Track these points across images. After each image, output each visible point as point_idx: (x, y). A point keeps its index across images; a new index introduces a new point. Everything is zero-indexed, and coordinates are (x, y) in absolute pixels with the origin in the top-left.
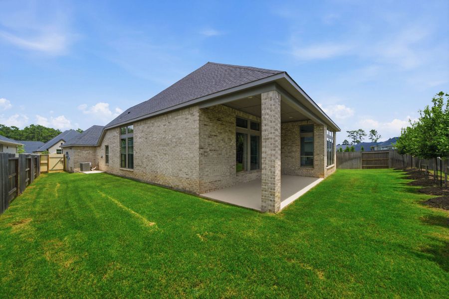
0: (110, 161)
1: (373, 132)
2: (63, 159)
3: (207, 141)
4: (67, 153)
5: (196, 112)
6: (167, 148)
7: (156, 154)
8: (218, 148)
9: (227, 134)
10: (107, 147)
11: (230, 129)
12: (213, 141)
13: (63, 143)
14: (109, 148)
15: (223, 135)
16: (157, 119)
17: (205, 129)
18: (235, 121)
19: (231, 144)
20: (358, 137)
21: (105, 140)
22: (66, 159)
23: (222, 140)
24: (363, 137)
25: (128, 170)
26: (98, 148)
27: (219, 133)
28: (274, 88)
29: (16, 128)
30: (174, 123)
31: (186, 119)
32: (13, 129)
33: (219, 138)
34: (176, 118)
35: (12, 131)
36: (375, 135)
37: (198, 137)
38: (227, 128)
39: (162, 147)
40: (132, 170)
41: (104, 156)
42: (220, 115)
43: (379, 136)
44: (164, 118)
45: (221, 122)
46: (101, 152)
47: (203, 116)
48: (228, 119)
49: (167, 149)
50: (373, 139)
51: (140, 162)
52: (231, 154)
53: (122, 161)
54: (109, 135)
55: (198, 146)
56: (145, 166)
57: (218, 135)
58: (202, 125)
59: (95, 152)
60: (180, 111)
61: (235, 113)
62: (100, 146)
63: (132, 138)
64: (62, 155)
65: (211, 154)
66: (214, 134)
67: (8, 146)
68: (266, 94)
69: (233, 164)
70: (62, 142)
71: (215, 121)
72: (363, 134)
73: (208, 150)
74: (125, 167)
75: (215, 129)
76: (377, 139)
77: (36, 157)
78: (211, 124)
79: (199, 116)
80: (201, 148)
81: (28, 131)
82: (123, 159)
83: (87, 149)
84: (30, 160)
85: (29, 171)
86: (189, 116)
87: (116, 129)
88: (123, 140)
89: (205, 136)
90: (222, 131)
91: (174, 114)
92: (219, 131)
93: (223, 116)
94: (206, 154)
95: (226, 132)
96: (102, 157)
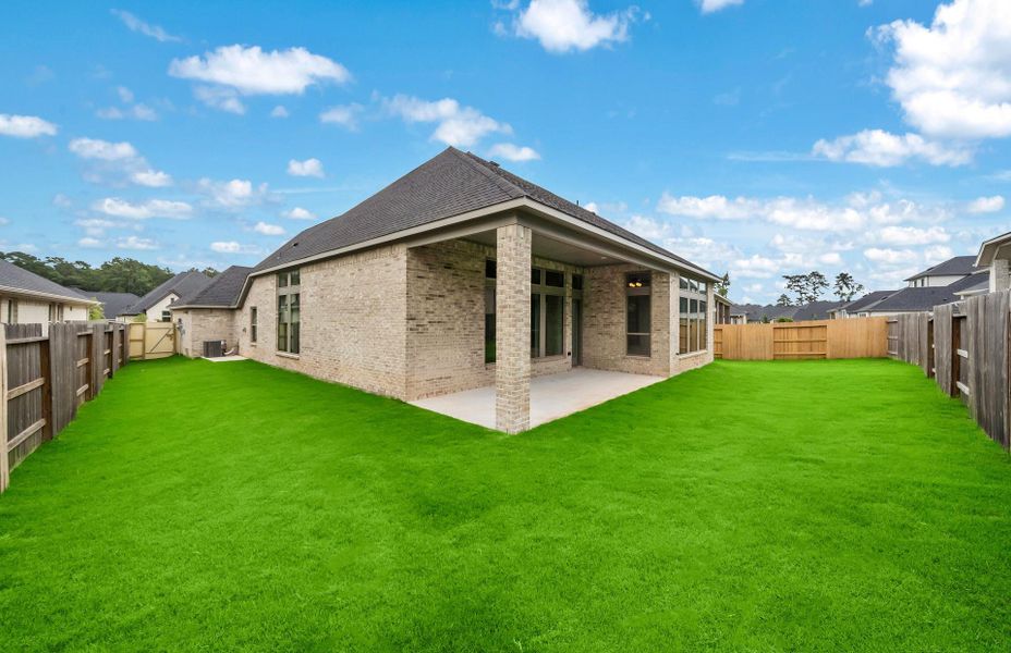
0: (259, 338)
1: (844, 278)
2: (171, 332)
3: (423, 305)
4: (180, 320)
5: (402, 253)
6: (356, 317)
7: (339, 327)
8: (445, 319)
9: (464, 291)
10: (254, 310)
11: (472, 283)
12: (437, 306)
13: (176, 298)
14: (258, 312)
15: (458, 295)
16: (340, 262)
17: (419, 284)
18: (484, 268)
19: (474, 311)
20: (811, 288)
21: (249, 296)
22: (179, 333)
23: (456, 304)
24: (822, 289)
25: (291, 355)
26: (238, 312)
27: (448, 291)
28: (515, 220)
29: (85, 265)
30: (367, 271)
31: (387, 265)
32: (78, 267)
33: (448, 300)
34: (370, 262)
35: (78, 271)
36: (847, 285)
37: (404, 299)
38: (465, 282)
39: (348, 315)
40: (296, 356)
41: (249, 328)
42: (451, 259)
43: (856, 286)
44: (351, 260)
45: (452, 271)
46: (243, 319)
47: (414, 262)
48: (469, 264)
49: (356, 319)
50: (844, 294)
51: (311, 342)
52: (473, 329)
53: (279, 337)
54: (258, 287)
55: (404, 314)
56: (318, 348)
57: (446, 294)
58: (414, 277)
59: (232, 319)
60: (378, 251)
61: (484, 252)
62: (240, 308)
63: (297, 296)
64: (169, 325)
65: (431, 329)
66: (438, 293)
67: (72, 305)
68: (503, 229)
69: (478, 346)
70: (173, 296)
71: (440, 269)
72: (822, 284)
73: (425, 322)
74: (285, 350)
75: (440, 283)
76: (852, 293)
77: (122, 328)
78: (431, 275)
79: (408, 262)
80: (410, 318)
81: (107, 271)
82: (282, 333)
83: (218, 314)
84: (110, 334)
85: (110, 355)
86: (392, 261)
87: (270, 278)
88: (282, 299)
89: (419, 298)
90: (453, 288)
91: (368, 255)
92: (449, 287)
93: (458, 259)
94: (420, 329)
95: (463, 288)
96: (244, 330)
